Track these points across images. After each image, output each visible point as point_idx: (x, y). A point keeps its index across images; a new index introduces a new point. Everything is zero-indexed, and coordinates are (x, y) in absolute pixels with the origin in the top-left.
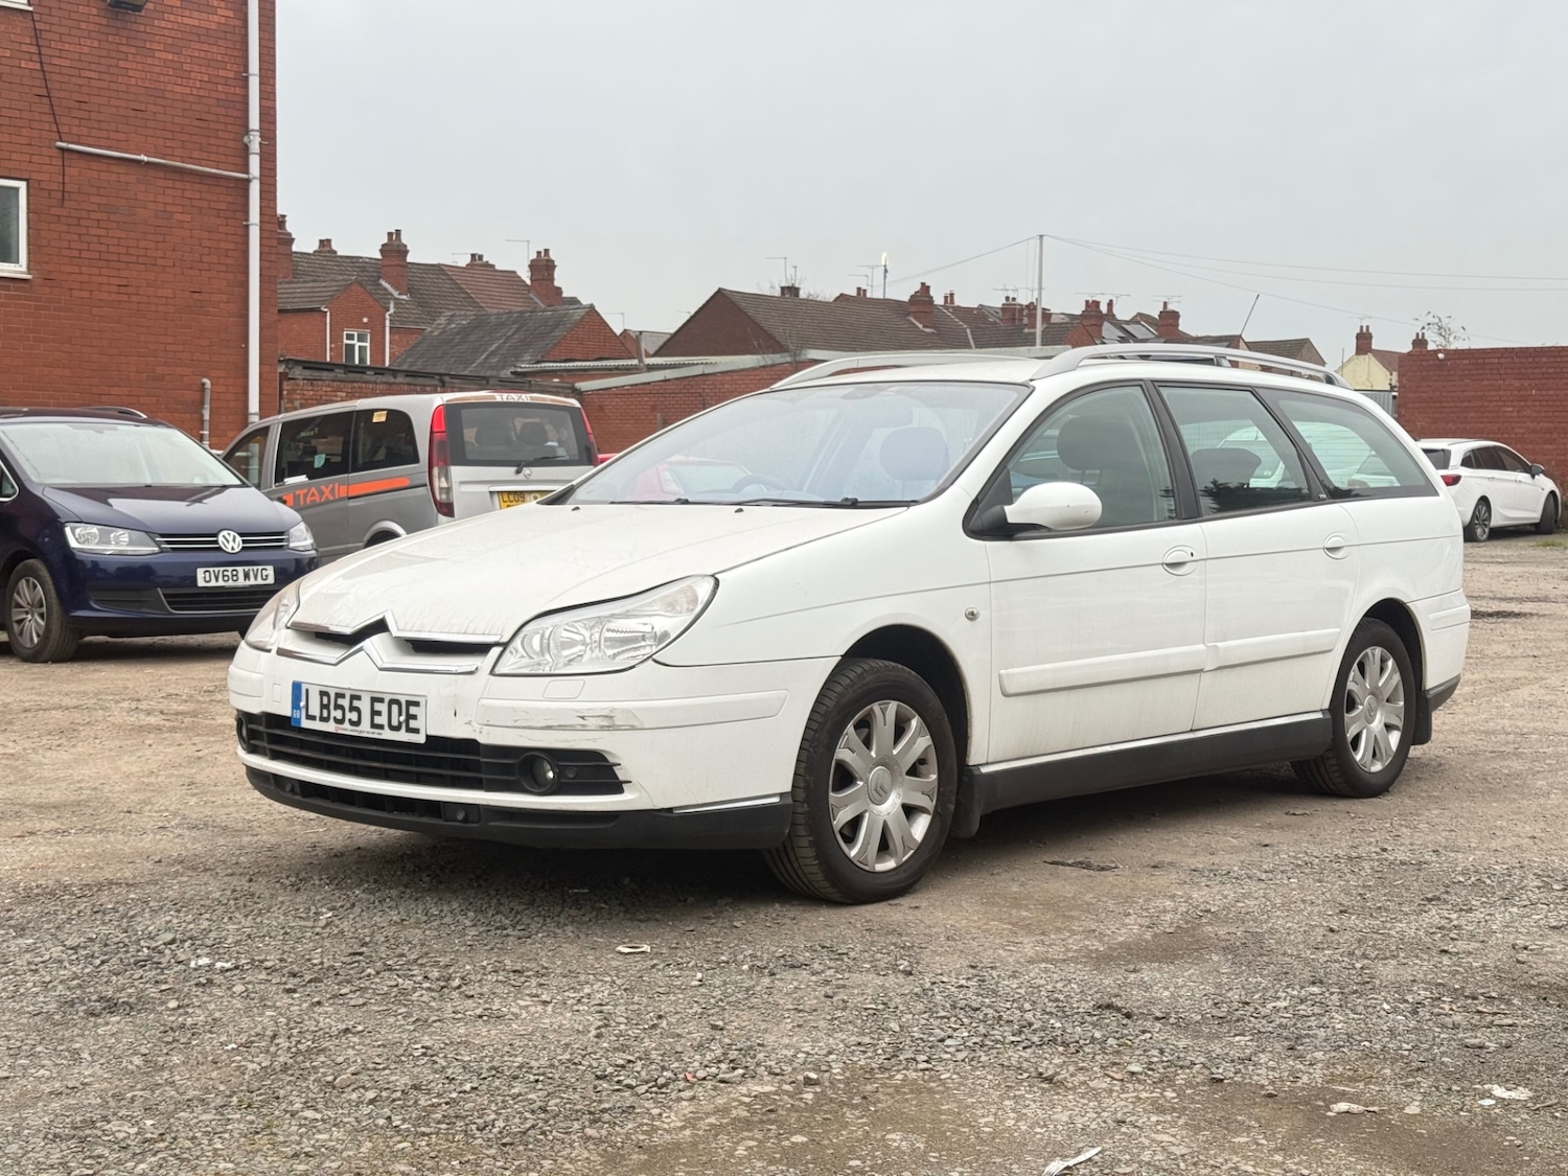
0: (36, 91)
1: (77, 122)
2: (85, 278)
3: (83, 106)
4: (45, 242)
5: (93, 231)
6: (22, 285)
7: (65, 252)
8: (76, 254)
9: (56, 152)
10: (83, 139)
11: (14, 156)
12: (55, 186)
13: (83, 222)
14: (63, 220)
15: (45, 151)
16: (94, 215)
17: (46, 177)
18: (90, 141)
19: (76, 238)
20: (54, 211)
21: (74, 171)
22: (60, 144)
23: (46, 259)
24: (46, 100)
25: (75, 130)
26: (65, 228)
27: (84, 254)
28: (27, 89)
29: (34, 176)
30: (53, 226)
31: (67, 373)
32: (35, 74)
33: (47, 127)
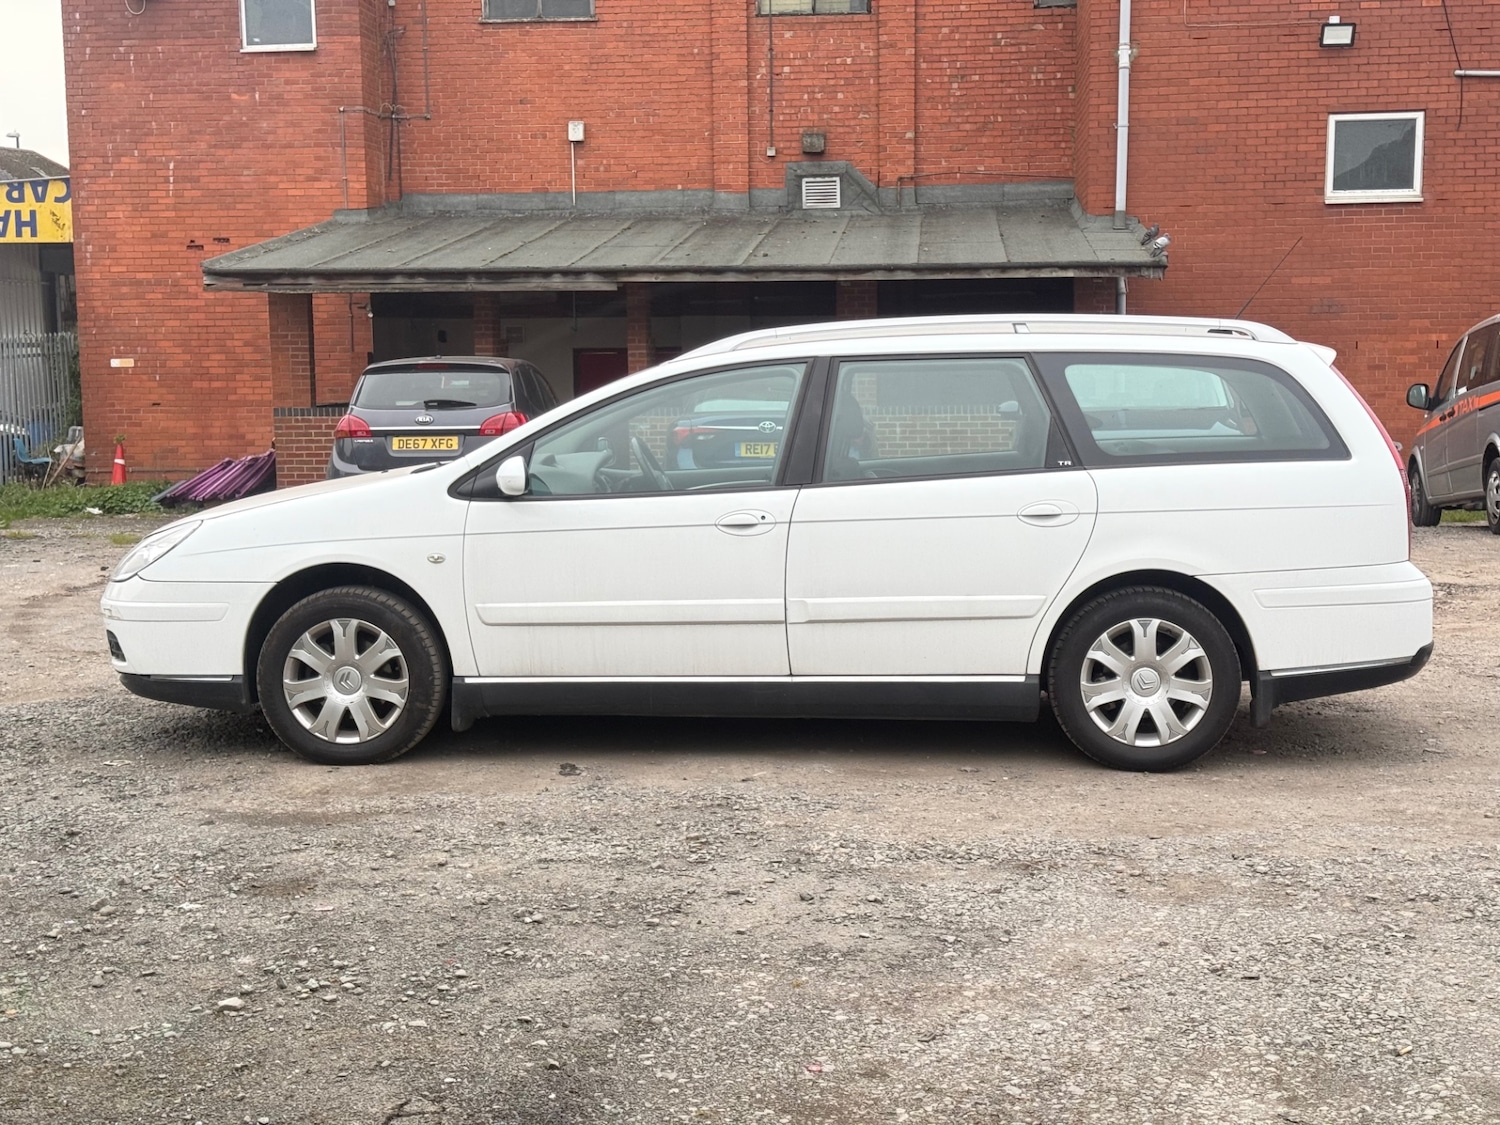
0: (1438, 26)
1: (1478, 48)
2: (1480, 195)
3: (1485, 32)
4: (1440, 166)
5: (1490, 150)
6: (1414, 207)
7: (1459, 173)
8: (1472, 173)
9: (1453, 80)
10: (1483, 64)
11: (1412, 90)
12: (1452, 112)
13: (1479, 142)
14: (1459, 143)
15: (1444, 81)
16: (1491, 135)
17: (1443, 105)
18: (1491, 64)
19: (1472, 158)
20: (1451, 135)
21: (1473, 96)
22: (1458, 72)
23: (1440, 181)
24: (1447, 33)
25: (1475, 57)
26: (1462, 150)
27: (1479, 173)
28: (1428, 26)
29: (1432, 106)
30: (1449, 150)
31: (1457, 285)
32: (1436, 11)
33: (1446, 57)
